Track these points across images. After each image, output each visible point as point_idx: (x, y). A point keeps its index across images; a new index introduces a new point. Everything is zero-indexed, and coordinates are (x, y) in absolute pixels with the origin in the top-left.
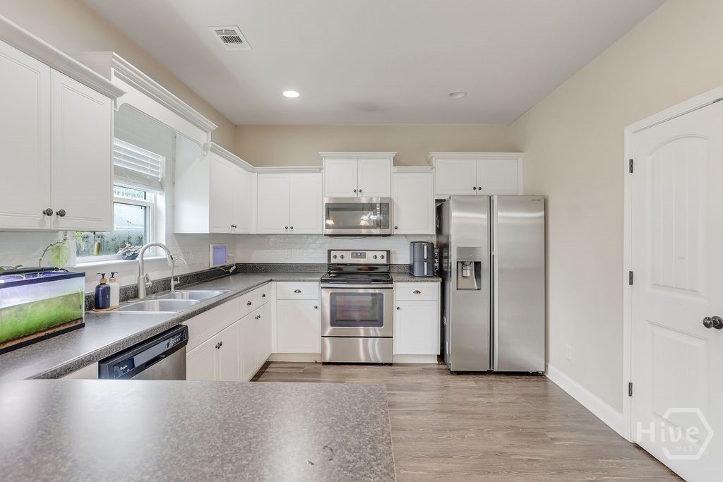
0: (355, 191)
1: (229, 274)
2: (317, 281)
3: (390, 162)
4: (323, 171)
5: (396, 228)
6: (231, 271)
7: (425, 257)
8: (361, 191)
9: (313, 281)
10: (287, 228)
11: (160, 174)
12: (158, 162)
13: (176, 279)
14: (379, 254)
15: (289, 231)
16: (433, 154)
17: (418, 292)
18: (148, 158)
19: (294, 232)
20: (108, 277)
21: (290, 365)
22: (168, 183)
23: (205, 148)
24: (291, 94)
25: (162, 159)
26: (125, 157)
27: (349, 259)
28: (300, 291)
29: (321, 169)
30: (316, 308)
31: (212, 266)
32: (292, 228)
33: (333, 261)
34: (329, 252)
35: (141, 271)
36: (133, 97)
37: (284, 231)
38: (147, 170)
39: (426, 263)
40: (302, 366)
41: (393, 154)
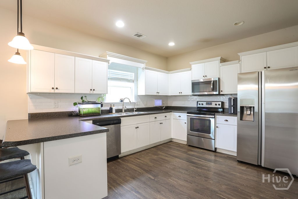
0: (204, 76)
1: (162, 109)
2: (186, 113)
3: (219, 61)
4: (192, 70)
5: (222, 91)
6: (163, 108)
7: (232, 104)
8: (206, 76)
9: (184, 113)
10: (180, 93)
11: (133, 78)
12: (133, 75)
13: (135, 108)
14: (218, 103)
15: (181, 94)
16: (239, 54)
17: (227, 121)
18: (128, 74)
19: (182, 94)
20: (112, 105)
21: (177, 143)
22: (135, 80)
23: (143, 69)
24: (172, 44)
25: (133, 74)
26: (121, 75)
27: (205, 105)
28: (180, 117)
29: (191, 69)
30: (185, 123)
31: (154, 106)
32: (181, 93)
33: (199, 106)
34: (198, 102)
35: (123, 105)
36: (113, 60)
37: (179, 94)
38: (128, 77)
39: (232, 107)
40: (179, 144)
41: (220, 58)
